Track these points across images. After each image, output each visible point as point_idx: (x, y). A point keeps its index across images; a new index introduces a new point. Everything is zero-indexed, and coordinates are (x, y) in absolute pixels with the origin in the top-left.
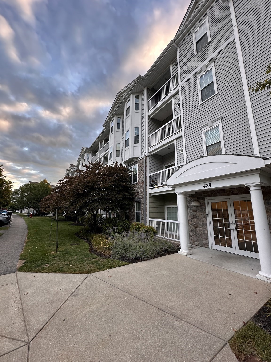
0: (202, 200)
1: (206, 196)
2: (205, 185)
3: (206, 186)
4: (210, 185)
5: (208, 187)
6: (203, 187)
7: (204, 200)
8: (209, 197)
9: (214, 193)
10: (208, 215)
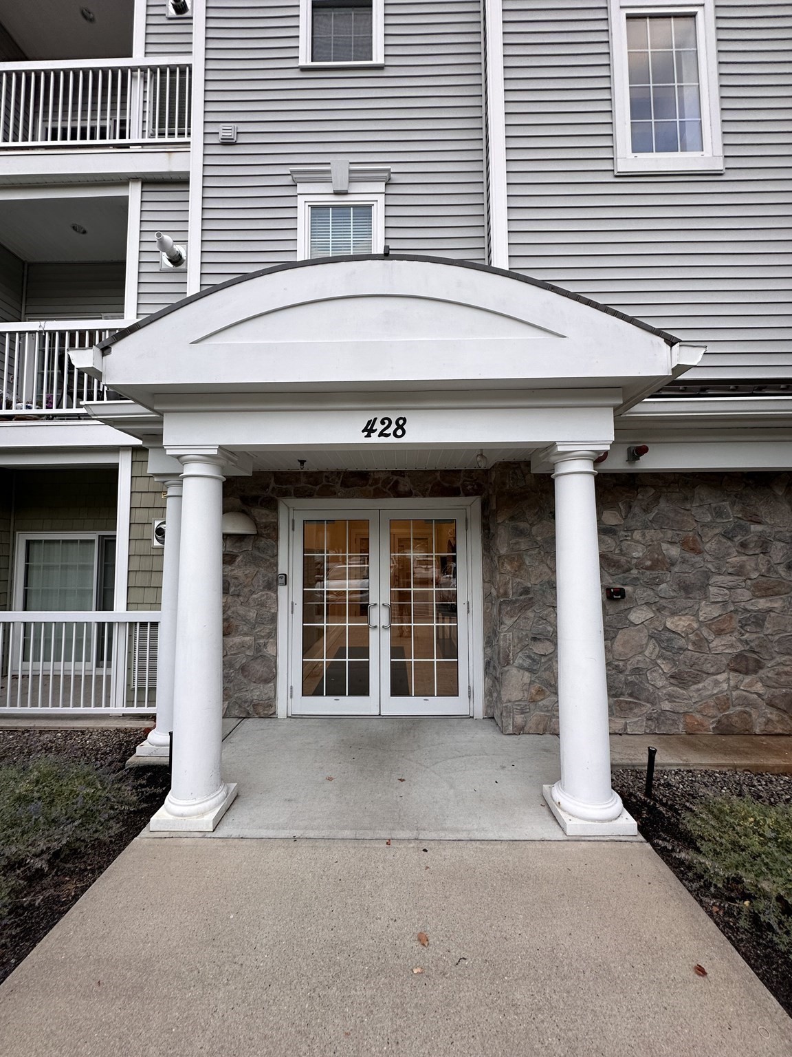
0: (265, 511)
1: (286, 494)
2: (371, 423)
3: (379, 427)
4: (400, 427)
5: (389, 435)
6: (363, 431)
7: (276, 509)
8: (297, 497)
9: (325, 482)
10: (285, 575)
